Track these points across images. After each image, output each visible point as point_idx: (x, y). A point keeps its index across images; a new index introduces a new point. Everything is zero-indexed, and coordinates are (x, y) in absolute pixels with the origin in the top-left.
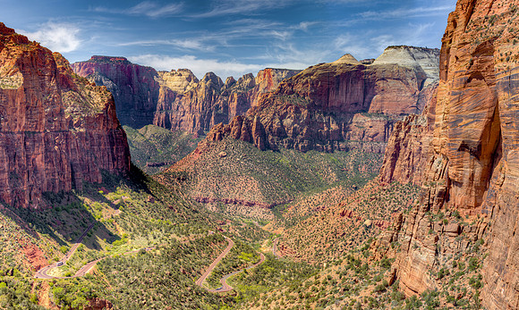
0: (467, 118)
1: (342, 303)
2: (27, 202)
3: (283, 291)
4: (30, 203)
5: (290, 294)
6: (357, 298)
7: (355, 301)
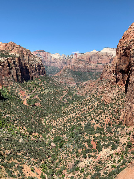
0: (122, 64)
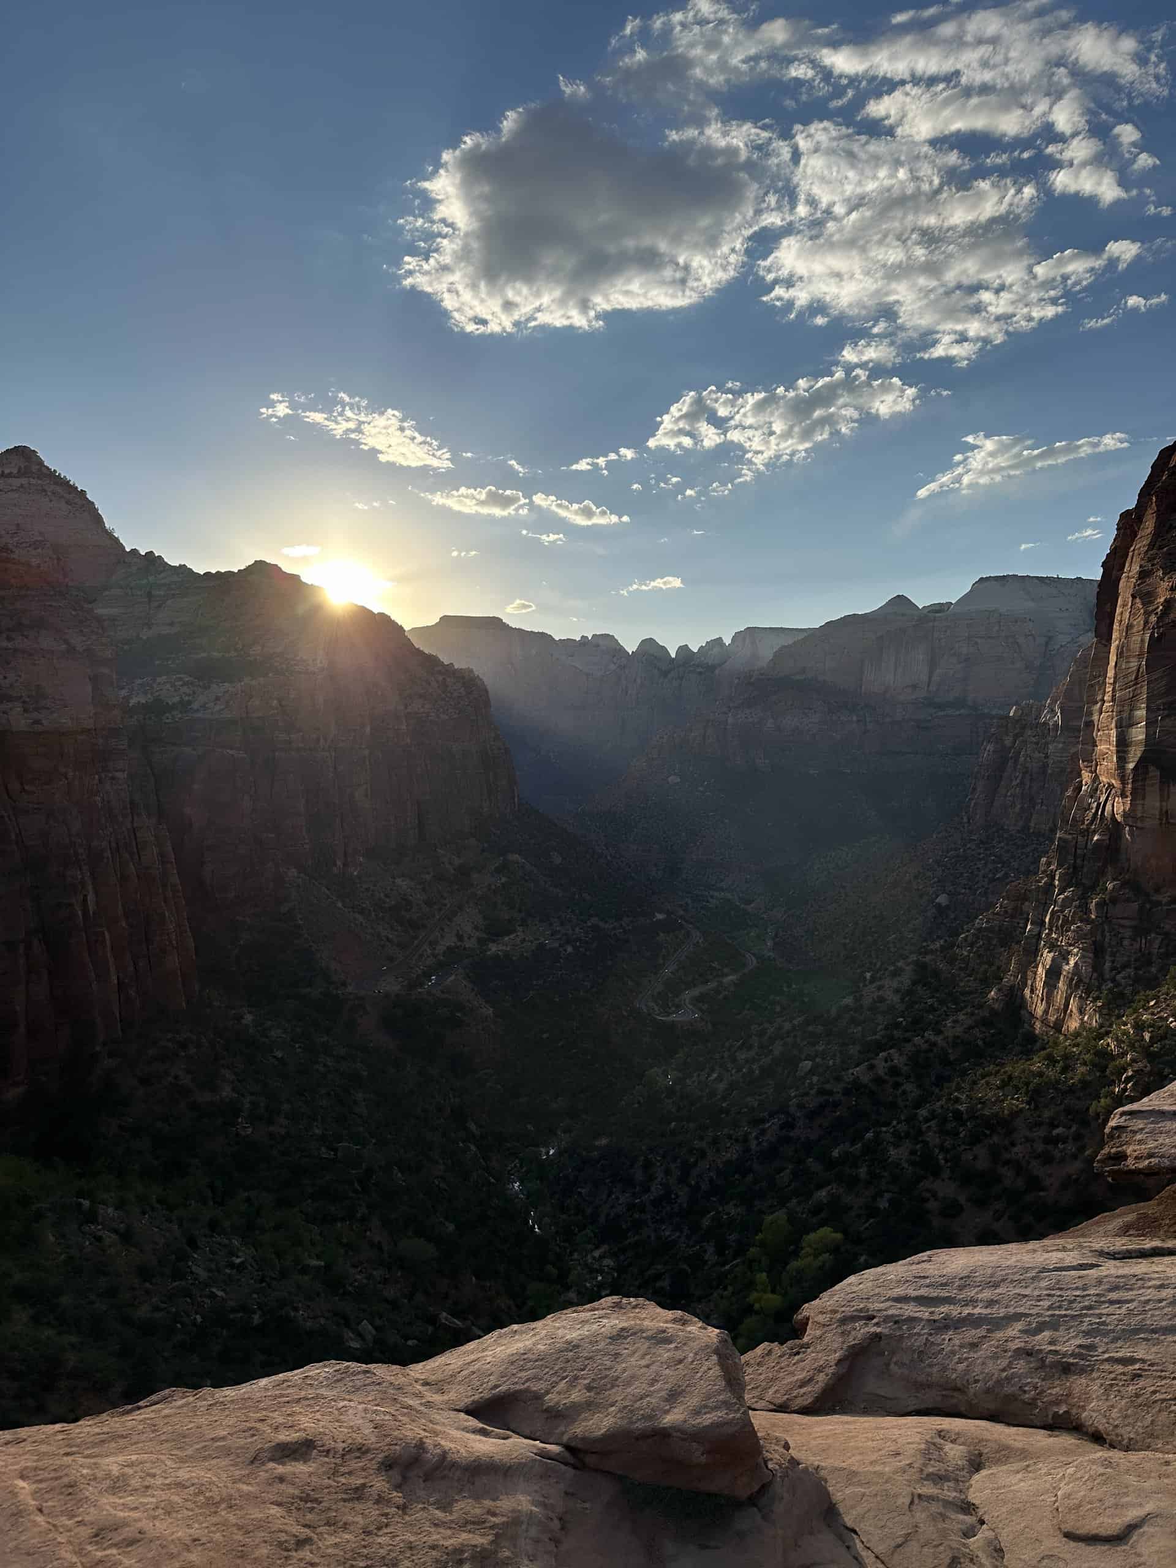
1: (909, 1048)
2: (339, 863)
3: (795, 1022)
4: (344, 865)
5: (810, 1028)
6: (939, 1039)
7: (934, 1044)
